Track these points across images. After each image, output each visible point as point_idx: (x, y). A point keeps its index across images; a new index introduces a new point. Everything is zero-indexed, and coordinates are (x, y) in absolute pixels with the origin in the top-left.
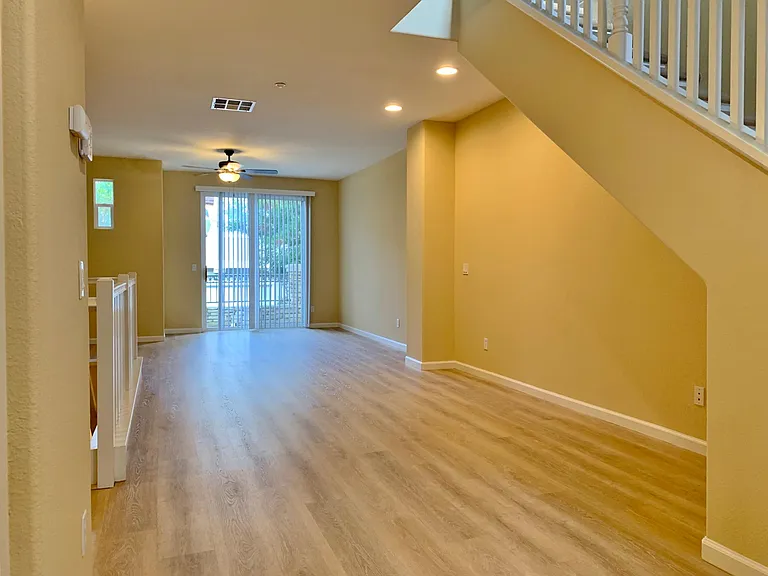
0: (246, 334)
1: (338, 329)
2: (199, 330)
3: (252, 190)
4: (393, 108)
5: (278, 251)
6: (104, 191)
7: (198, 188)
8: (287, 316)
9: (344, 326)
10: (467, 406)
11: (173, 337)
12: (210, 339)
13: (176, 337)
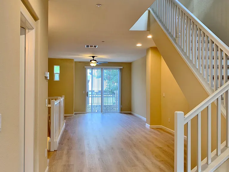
0: (100, 115)
1: (130, 114)
2: (85, 112)
3: (102, 67)
4: (139, 45)
5: (113, 86)
6: (57, 69)
7: (85, 67)
8: (114, 108)
9: (132, 112)
10: (156, 139)
11: (76, 115)
12: (88, 116)
13: (78, 115)
